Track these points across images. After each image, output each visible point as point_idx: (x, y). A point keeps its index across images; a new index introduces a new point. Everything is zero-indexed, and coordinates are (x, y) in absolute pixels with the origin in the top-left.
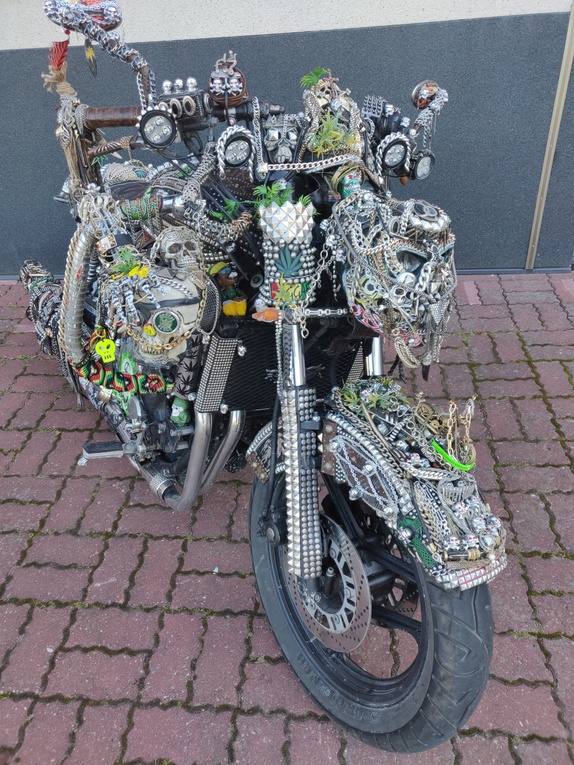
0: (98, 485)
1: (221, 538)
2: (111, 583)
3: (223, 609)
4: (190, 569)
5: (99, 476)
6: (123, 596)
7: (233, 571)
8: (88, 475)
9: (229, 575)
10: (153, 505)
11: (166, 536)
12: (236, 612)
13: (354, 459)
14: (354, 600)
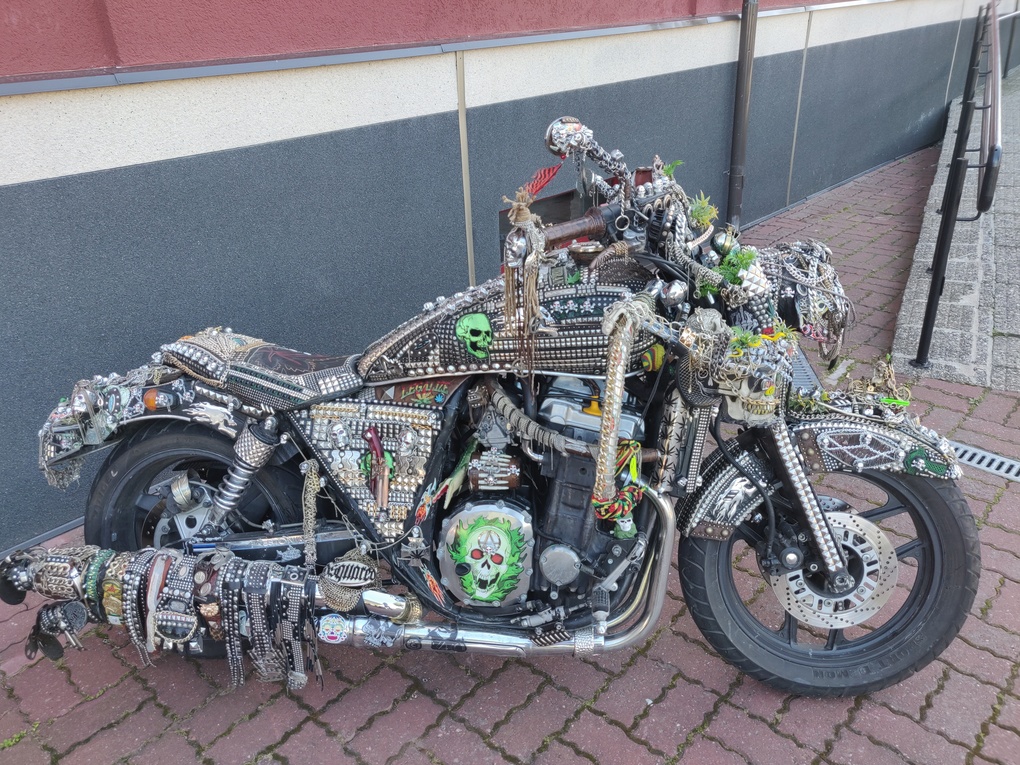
1: (609, 680)
3: (703, 717)
4: (632, 721)
7: (660, 690)
9: (663, 696)
12: (712, 710)
13: (846, 442)
14: (875, 558)
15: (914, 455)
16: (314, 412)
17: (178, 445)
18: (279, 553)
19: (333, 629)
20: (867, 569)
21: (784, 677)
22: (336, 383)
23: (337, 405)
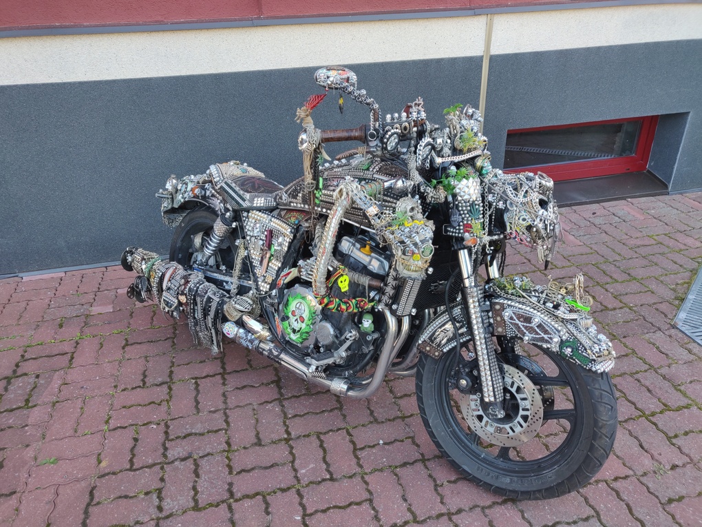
0: (254, 410)
1: (371, 422)
2: (312, 468)
3: (402, 463)
4: (363, 446)
5: (250, 404)
6: (327, 473)
7: (393, 439)
8: (240, 404)
9: (391, 443)
10: (308, 413)
11: (331, 430)
12: (411, 462)
13: (522, 319)
14: (528, 407)
15: (568, 344)
16: (250, 214)
17: (206, 218)
18: (224, 284)
19: (230, 329)
20: (521, 413)
21: (457, 461)
22: (263, 202)
23: (260, 213)
